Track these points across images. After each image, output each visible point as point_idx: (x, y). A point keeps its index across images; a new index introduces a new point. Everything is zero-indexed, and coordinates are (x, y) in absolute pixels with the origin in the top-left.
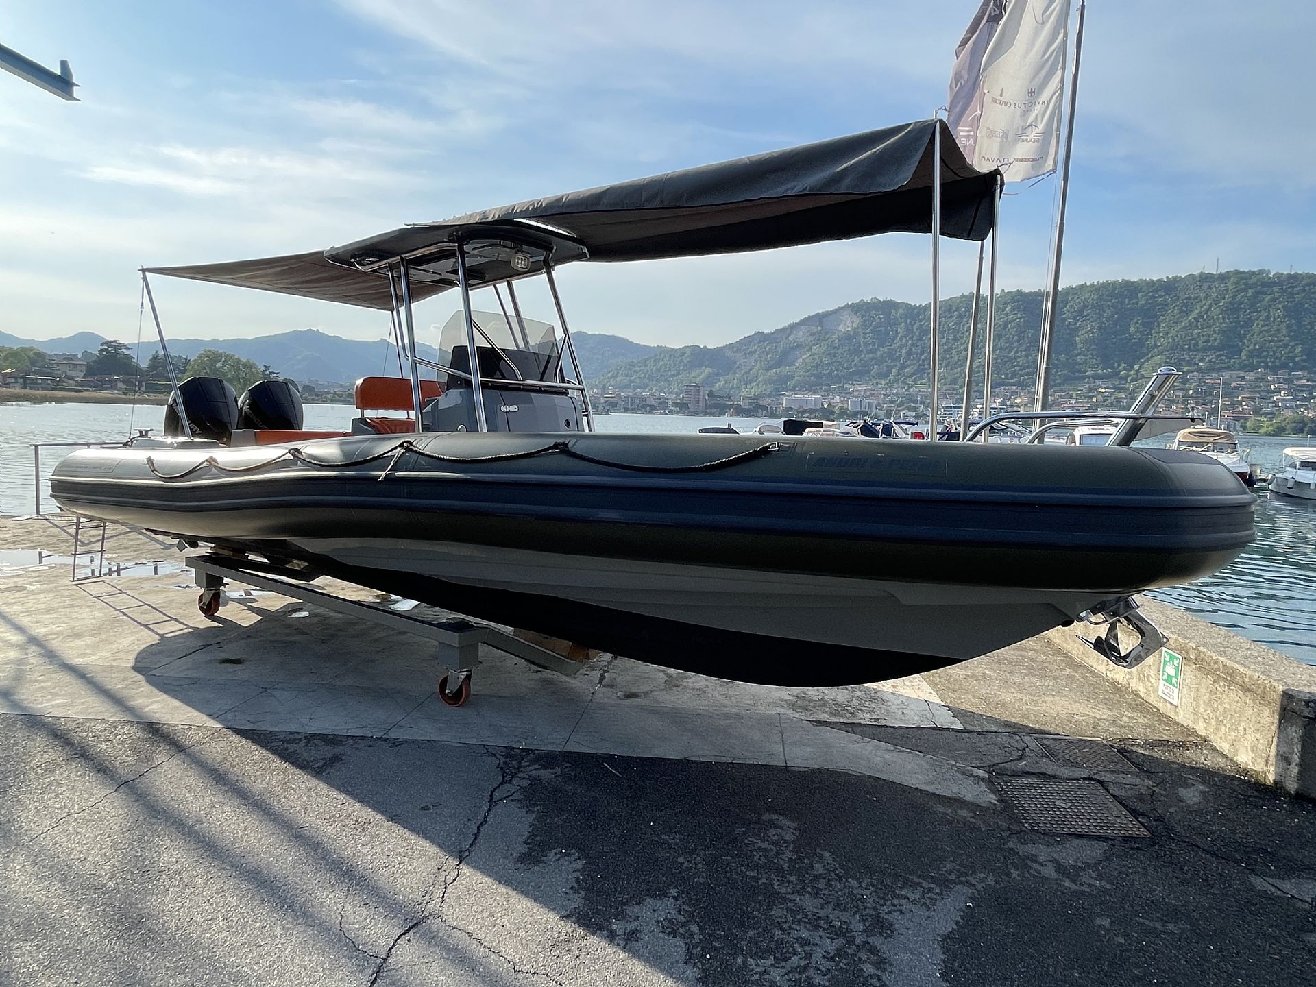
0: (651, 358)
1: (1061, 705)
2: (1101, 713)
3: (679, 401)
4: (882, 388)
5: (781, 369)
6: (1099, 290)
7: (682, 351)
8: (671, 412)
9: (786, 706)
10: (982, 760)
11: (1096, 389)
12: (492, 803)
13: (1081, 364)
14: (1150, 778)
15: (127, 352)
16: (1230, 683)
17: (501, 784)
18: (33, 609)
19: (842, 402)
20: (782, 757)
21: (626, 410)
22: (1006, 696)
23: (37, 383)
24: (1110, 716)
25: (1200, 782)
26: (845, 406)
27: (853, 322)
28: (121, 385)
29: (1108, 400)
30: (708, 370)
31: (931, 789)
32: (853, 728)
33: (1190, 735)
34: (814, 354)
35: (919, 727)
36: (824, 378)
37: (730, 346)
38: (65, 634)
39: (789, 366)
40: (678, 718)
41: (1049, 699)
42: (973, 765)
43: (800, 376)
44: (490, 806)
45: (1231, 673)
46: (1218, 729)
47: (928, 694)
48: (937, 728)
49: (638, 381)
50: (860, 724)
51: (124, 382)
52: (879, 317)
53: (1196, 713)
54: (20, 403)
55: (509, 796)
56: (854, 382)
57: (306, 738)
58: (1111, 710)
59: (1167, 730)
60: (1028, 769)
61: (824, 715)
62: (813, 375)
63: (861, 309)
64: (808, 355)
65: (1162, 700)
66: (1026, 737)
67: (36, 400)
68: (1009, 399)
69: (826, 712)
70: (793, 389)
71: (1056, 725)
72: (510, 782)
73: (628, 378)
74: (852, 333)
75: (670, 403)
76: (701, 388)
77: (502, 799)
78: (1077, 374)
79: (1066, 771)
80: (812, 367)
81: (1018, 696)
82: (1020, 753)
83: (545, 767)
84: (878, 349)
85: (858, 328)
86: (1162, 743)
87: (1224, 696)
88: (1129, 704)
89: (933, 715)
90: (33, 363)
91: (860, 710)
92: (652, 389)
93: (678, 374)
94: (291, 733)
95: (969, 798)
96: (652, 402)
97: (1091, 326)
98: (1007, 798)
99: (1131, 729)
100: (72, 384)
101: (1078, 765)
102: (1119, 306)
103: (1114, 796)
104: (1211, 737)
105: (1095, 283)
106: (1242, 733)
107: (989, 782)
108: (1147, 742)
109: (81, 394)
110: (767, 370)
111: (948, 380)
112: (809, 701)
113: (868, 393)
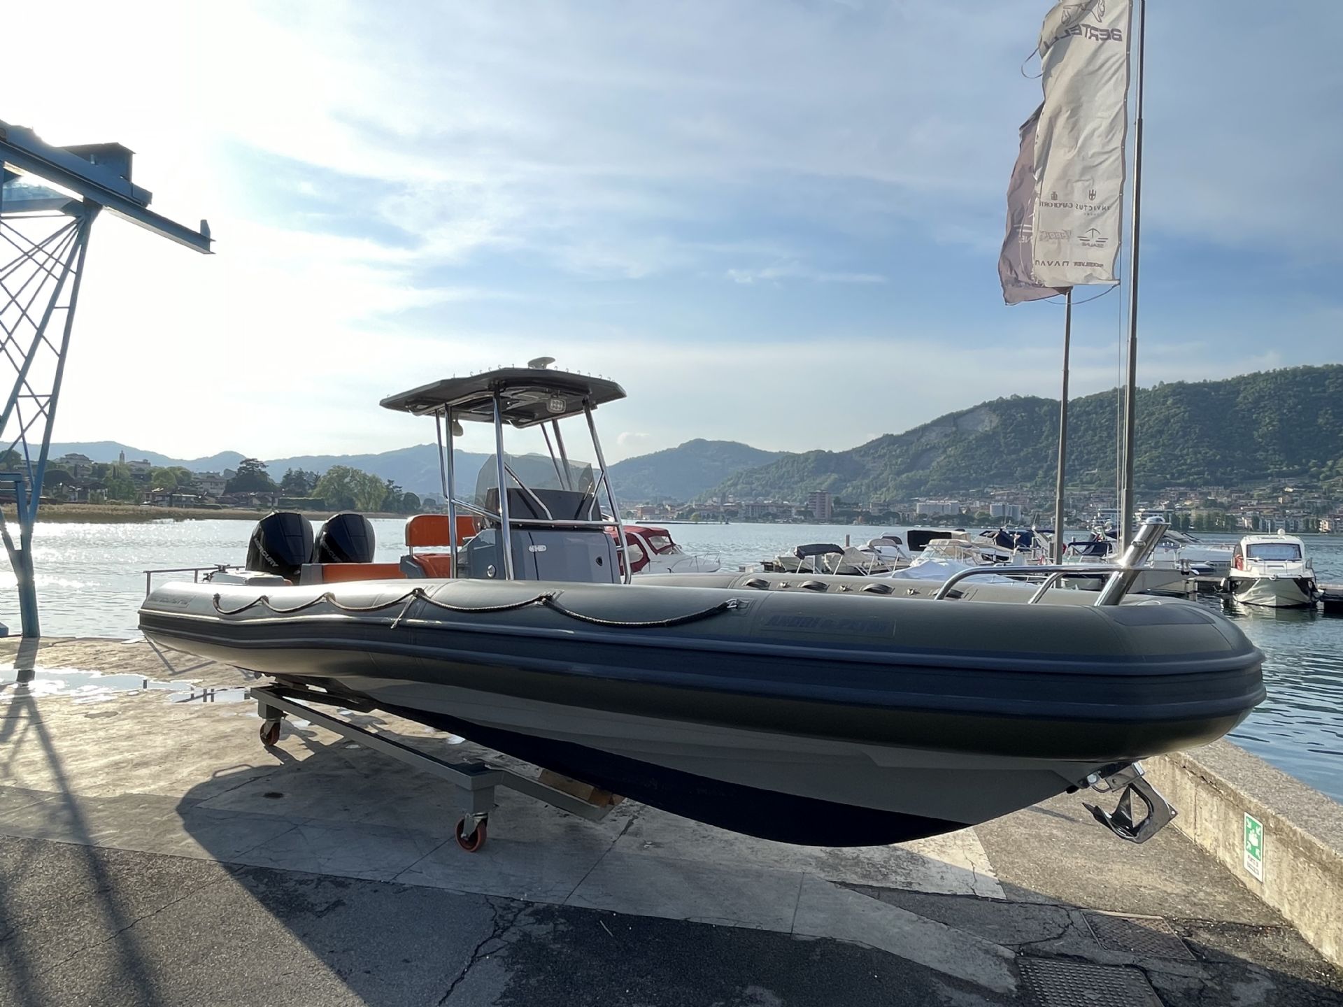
0: (772, 464)
1: (1128, 875)
2: (1174, 886)
3: (803, 509)
4: (1027, 491)
5: (913, 473)
6: (1276, 379)
7: (806, 456)
8: (795, 521)
9: (814, 864)
10: (1014, 937)
11: (1282, 489)
12: (475, 959)
13: (1260, 460)
14: (1205, 968)
15: (263, 470)
16: (1310, 859)
17: (491, 938)
18: (114, 736)
19: (982, 507)
20: (791, 922)
21: (748, 519)
22: (1068, 862)
23: (181, 501)
24: (1184, 890)
25: (1267, 977)
26: (986, 512)
27: (991, 422)
28: (256, 501)
29: (1296, 500)
30: (834, 476)
31: (943, 968)
32: (879, 893)
33: (1275, 919)
34: (950, 456)
35: (955, 895)
36: (961, 482)
37: (856, 450)
38: (135, 762)
39: (923, 470)
40: (693, 874)
41: (1118, 867)
42: (1001, 942)
43: (934, 480)
44: (472, 962)
45: (1310, 847)
46: (1302, 914)
47: (978, 856)
48: (975, 897)
49: (760, 488)
50: (889, 889)
51: (259, 498)
52: (1020, 416)
53: (1280, 892)
54: (164, 520)
55: (493, 952)
56: (995, 486)
57: (319, 879)
58: (1187, 884)
59: (1248, 911)
60: (1064, 951)
61: (853, 876)
62: (949, 479)
63: (999, 407)
64: (943, 458)
65: (1248, 875)
66: (1073, 912)
67: (179, 518)
68: (1177, 501)
69: (856, 873)
70: (927, 495)
71: (1116, 899)
72: (499, 936)
73: (748, 486)
74: (991, 433)
75: (794, 511)
76: (827, 495)
77: (485, 956)
78: (1257, 472)
79: (1109, 956)
80: (948, 470)
81: (1081, 862)
82: (1060, 931)
83: (539, 922)
84: (1021, 450)
85: (997, 427)
86: (1237, 927)
87: (1305, 875)
88: (1212, 877)
89: (976, 880)
90: (180, 481)
91: (895, 872)
92: (774, 497)
93: (802, 480)
94: (306, 874)
95: (983, 981)
96: (774, 510)
97: (1270, 418)
98: (1028, 984)
99: (1204, 907)
100: (211, 501)
101: (1126, 949)
102: (1303, 395)
103: (1156, 989)
104: (1296, 922)
105: (1271, 371)
106: (1325, 919)
107: (1013, 964)
108: (1220, 924)
109: (220, 511)
110: (899, 474)
111: (1104, 482)
112: (842, 860)
113: (1011, 497)
